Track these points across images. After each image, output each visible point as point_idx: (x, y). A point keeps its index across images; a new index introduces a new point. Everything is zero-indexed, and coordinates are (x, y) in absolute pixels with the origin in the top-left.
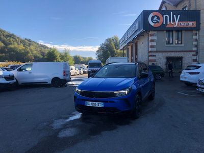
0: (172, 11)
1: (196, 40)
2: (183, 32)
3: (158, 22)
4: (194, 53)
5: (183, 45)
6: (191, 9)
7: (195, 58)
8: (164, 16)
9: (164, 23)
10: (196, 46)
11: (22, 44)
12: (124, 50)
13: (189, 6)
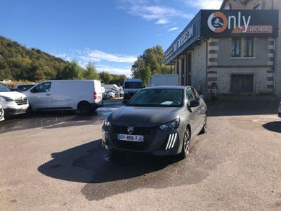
0: (240, 11)
1: (272, 51)
2: (255, 39)
3: (221, 26)
4: (269, 69)
5: (254, 58)
6: (266, 9)
7: (270, 75)
8: (230, 18)
9: (229, 28)
10: (273, 59)
11: (28, 57)
12: (171, 65)
13: (263, 4)
